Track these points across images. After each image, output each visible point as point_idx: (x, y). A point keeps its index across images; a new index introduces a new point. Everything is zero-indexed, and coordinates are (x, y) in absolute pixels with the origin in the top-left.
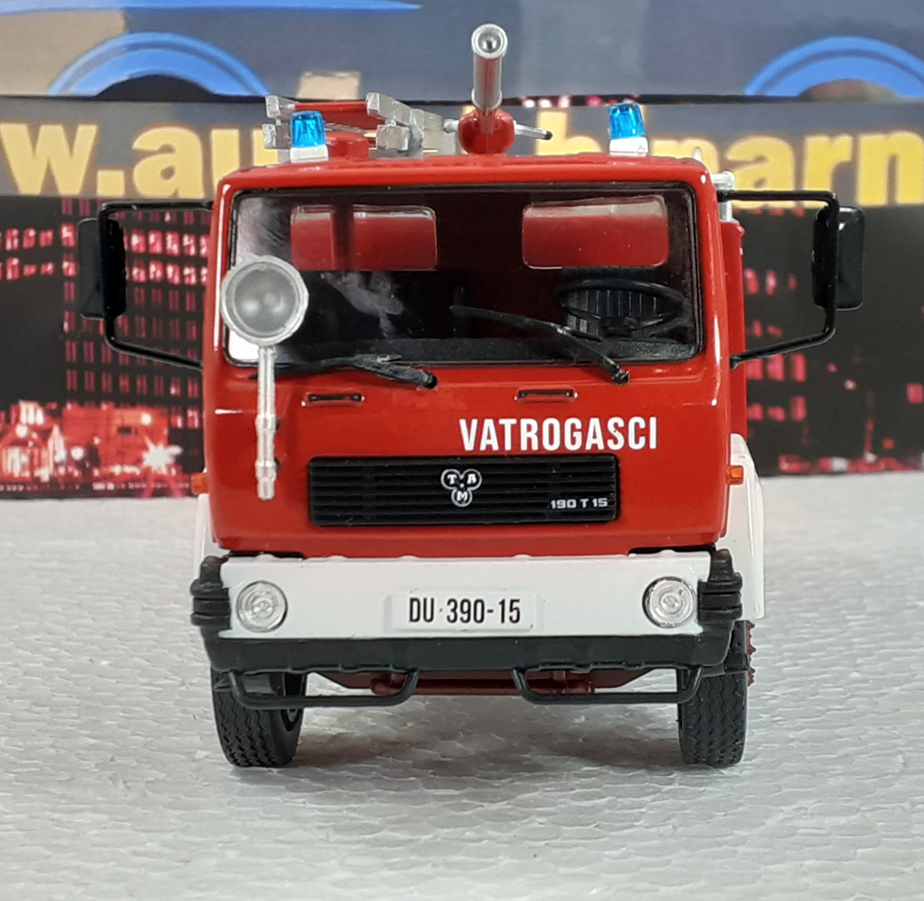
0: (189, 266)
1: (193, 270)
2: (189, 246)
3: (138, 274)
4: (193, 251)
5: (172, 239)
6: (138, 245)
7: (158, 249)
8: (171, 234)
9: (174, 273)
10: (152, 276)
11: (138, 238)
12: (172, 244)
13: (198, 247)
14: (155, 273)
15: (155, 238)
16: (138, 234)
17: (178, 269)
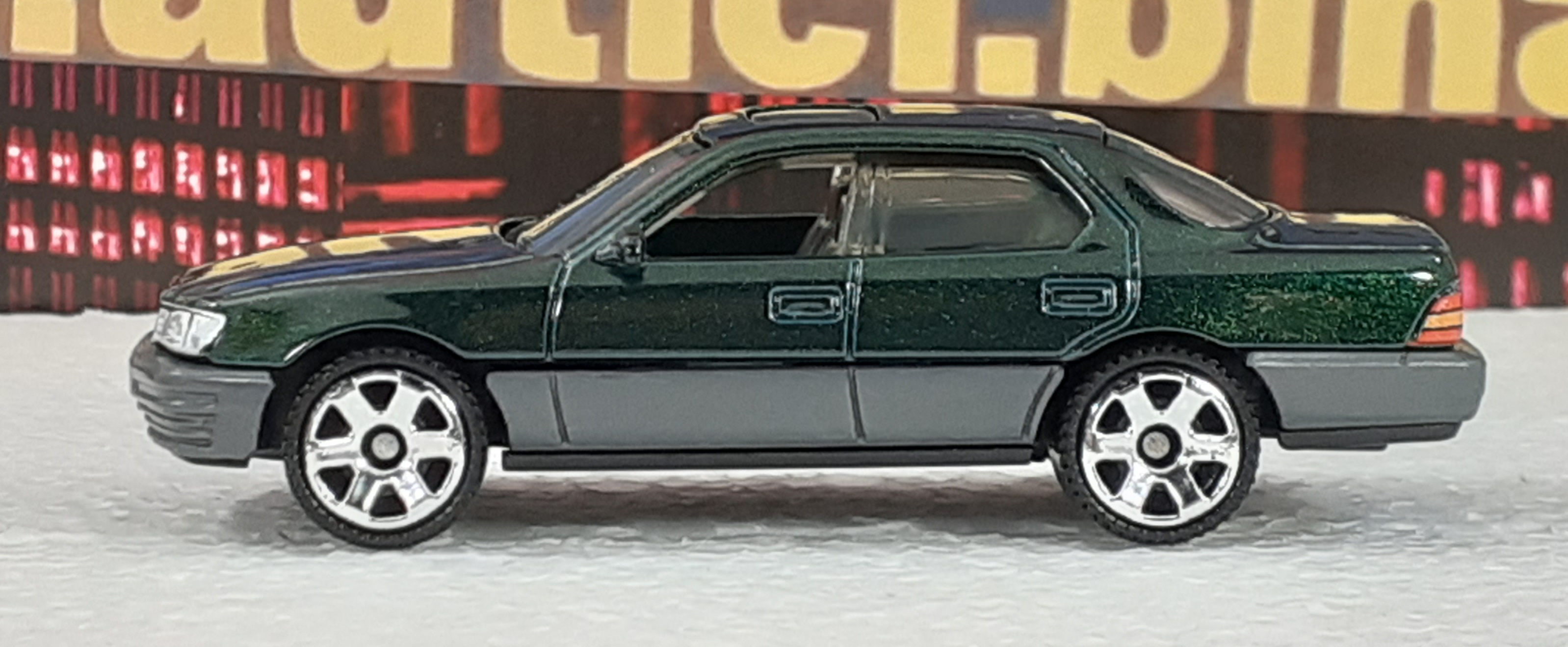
0: (227, 229)
1: (234, 237)
2: (228, 180)
3: (104, 243)
4: (237, 191)
5: (188, 162)
6: (105, 174)
7: (155, 184)
8: (187, 150)
9: (190, 242)
10: (137, 248)
11: (106, 160)
12: (188, 174)
13: (251, 180)
14: (144, 242)
15: (147, 159)
16: (105, 149)
17: (198, 232)
